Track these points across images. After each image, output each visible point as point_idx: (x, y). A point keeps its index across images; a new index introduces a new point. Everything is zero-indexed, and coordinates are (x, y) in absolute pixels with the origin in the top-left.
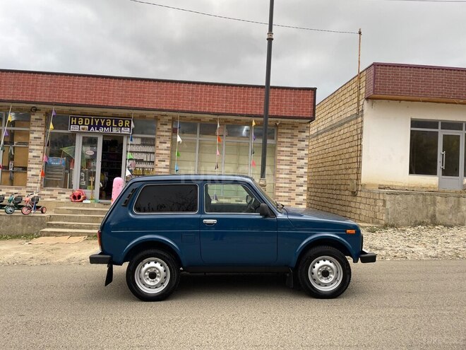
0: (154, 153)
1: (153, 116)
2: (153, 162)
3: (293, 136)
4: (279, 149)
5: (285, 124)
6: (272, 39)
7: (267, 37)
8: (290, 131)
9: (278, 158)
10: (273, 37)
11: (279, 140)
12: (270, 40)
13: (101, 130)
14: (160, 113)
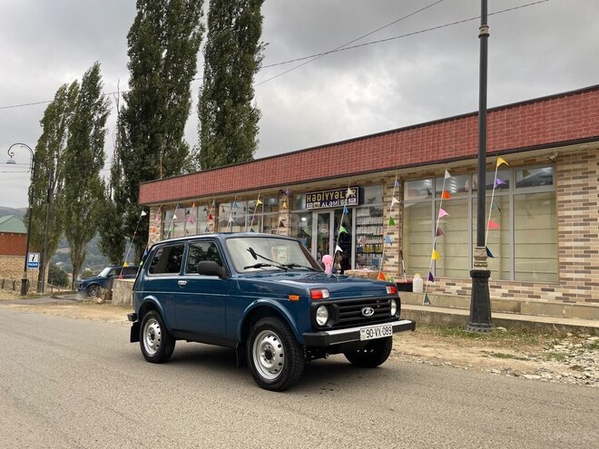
0: (382, 225)
1: (379, 179)
2: (382, 236)
3: (586, 174)
4: (560, 198)
5: (569, 156)
6: (488, 35)
7: (479, 33)
8: (579, 166)
9: (560, 214)
10: (489, 31)
11: (559, 183)
12: (484, 37)
13: (331, 204)
14: (385, 173)
